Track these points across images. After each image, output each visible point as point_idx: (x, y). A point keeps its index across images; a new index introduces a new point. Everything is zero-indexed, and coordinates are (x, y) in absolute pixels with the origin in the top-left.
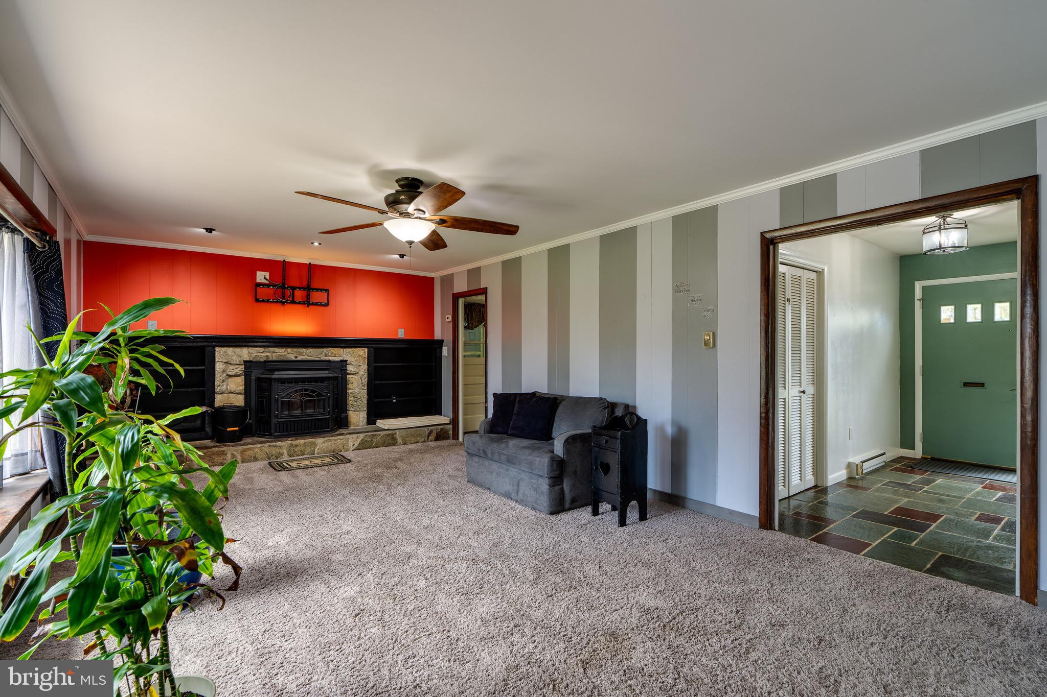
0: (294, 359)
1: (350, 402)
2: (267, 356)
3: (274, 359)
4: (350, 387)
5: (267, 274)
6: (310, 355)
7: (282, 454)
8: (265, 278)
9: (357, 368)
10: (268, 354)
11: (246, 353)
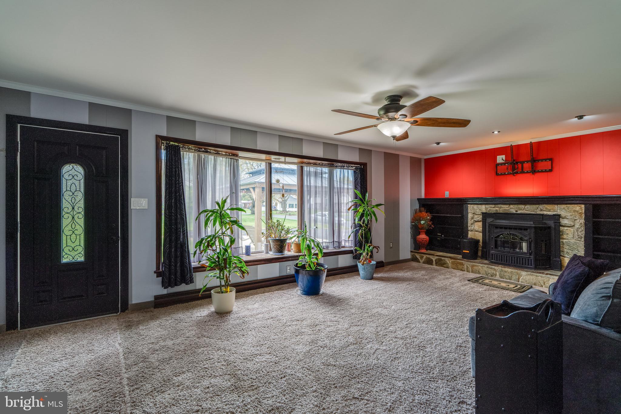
0: (514, 212)
1: (565, 250)
2: (496, 210)
3: (501, 212)
4: (564, 238)
5: (504, 157)
6: (527, 209)
7: (496, 275)
8: (502, 159)
9: (572, 221)
10: (497, 209)
11: (484, 208)
